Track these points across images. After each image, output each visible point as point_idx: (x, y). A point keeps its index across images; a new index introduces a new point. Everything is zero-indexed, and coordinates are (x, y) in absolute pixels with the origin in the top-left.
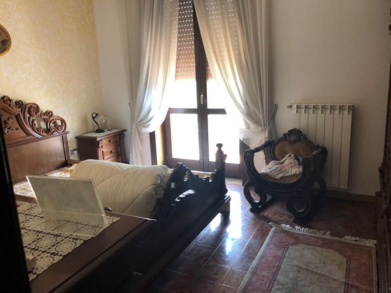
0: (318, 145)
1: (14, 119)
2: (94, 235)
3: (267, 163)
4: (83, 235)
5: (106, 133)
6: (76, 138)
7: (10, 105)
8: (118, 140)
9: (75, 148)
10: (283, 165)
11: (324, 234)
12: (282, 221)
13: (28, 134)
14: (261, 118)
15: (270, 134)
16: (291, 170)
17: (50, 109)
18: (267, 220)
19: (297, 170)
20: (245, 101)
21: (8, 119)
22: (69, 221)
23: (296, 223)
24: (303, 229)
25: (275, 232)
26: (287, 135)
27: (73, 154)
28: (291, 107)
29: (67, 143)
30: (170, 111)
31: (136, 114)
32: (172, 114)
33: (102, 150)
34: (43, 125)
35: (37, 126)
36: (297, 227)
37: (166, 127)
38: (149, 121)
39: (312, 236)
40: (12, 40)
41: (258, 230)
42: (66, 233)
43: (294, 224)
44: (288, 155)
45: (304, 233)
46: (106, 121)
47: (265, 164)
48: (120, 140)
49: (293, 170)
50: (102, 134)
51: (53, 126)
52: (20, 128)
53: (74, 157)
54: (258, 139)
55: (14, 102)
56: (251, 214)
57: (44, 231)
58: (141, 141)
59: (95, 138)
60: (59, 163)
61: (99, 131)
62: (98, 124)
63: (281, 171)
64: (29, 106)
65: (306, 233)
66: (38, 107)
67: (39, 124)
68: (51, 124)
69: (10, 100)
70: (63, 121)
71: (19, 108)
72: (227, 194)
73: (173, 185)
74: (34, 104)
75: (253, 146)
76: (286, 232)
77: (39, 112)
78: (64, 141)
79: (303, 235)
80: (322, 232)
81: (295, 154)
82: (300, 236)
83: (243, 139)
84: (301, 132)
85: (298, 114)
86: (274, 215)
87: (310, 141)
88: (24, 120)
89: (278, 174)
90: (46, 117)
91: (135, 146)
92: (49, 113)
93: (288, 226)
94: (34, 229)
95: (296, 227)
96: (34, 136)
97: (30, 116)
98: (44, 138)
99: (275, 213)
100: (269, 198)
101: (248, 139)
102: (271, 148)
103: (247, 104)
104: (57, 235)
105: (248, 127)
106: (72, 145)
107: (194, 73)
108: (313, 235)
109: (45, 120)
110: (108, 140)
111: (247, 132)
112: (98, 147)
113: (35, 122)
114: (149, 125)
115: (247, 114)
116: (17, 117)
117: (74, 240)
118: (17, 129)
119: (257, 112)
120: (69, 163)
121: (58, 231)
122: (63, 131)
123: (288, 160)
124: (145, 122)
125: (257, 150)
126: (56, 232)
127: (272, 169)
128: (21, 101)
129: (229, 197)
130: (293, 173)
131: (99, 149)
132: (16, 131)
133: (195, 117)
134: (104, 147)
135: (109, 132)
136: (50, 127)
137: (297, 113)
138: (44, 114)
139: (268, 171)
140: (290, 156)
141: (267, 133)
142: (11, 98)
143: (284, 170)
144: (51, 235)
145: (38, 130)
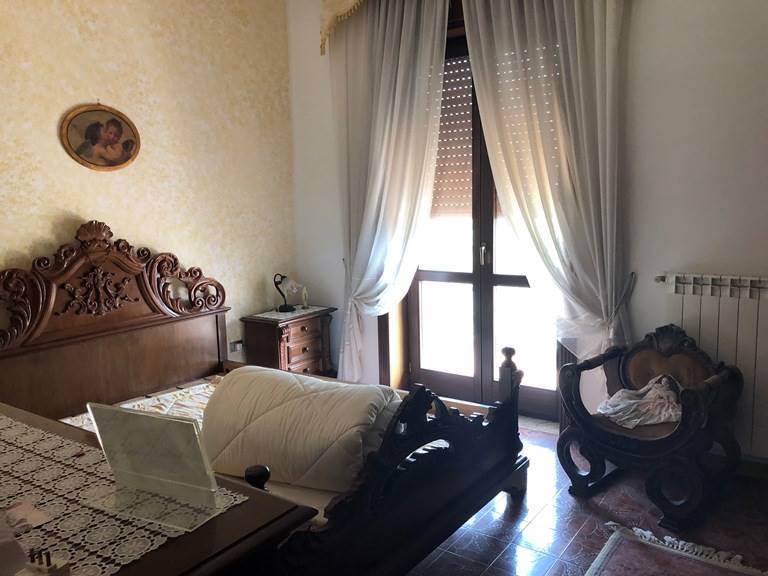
0: (722, 363)
1: (133, 281)
2: (191, 528)
3: (611, 393)
4: (171, 526)
5: (296, 314)
6: (242, 320)
7: (127, 256)
8: (319, 329)
9: (240, 339)
10: (643, 401)
11: (730, 559)
12: (638, 521)
13: (155, 309)
14: (601, 298)
15: (618, 333)
16: (660, 413)
17: (197, 265)
18: (604, 514)
19: (671, 413)
20: (568, 263)
21: (123, 281)
22: (157, 495)
23: (667, 528)
24: (682, 543)
25: (618, 544)
26: (654, 338)
27: (234, 350)
28: (663, 279)
29: (224, 328)
30: (420, 276)
31: (356, 278)
32: (423, 282)
33: (287, 345)
34: (183, 294)
35: (171, 295)
36: (668, 538)
37: (410, 307)
38: (379, 294)
39: (699, 562)
40: (142, 141)
41: (581, 536)
42: (143, 519)
43: (663, 530)
44: (654, 380)
45: (683, 553)
46: (300, 290)
47: (607, 395)
48: (322, 327)
49: (663, 413)
50: (289, 315)
51: (202, 295)
52: (141, 299)
53: (235, 355)
54: (595, 342)
55: (136, 251)
56: (571, 499)
57: (107, 511)
58: (362, 331)
59: (276, 323)
60: (207, 366)
61: (285, 309)
62: (284, 296)
63: (637, 413)
64: (160, 259)
65: (687, 554)
66: (176, 260)
67: (176, 292)
68: (198, 292)
69: (129, 248)
70: (220, 288)
71: (143, 261)
72: (522, 454)
73: (402, 428)
74: (170, 255)
75: (583, 356)
76: (642, 546)
77: (176, 269)
78: (220, 325)
79: (680, 557)
80: (723, 554)
81: (669, 378)
82: (674, 559)
83: (562, 339)
84: (684, 332)
85: (680, 296)
86: (620, 505)
87: (703, 353)
88: (150, 283)
89: (632, 419)
90: (189, 279)
91: (350, 341)
92: (195, 273)
93: (648, 534)
94: (91, 506)
95: (665, 538)
96: (165, 314)
97: (162, 276)
98: (183, 318)
99: (622, 503)
100: (609, 468)
101: (573, 342)
102: (620, 363)
103: (572, 268)
104: (126, 523)
105: (574, 316)
106: (234, 333)
107: (470, 204)
108: (703, 558)
109: (186, 285)
110: (299, 328)
111: (571, 326)
112: (281, 340)
113: (170, 288)
114: (378, 301)
115: (572, 289)
116: (139, 278)
117: (152, 536)
118: (137, 300)
119: (592, 286)
120: (225, 366)
121: (131, 512)
122: (218, 307)
123: (654, 390)
124: (370, 295)
125: (590, 365)
126: (126, 516)
127: (619, 407)
128: (147, 250)
129: (525, 459)
130: (662, 419)
131: (282, 345)
132: (134, 304)
133: (468, 289)
134: (291, 340)
135: (303, 312)
136: (195, 298)
137: (676, 292)
138: (187, 274)
139: (611, 410)
140: (659, 381)
141: (612, 331)
142: (130, 244)
143: (644, 410)
144: (117, 520)
145: (173, 304)
